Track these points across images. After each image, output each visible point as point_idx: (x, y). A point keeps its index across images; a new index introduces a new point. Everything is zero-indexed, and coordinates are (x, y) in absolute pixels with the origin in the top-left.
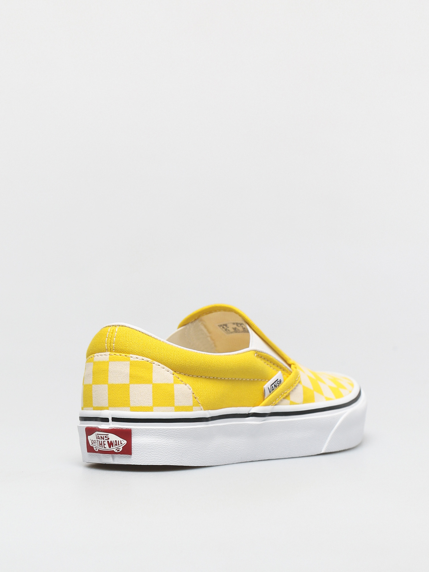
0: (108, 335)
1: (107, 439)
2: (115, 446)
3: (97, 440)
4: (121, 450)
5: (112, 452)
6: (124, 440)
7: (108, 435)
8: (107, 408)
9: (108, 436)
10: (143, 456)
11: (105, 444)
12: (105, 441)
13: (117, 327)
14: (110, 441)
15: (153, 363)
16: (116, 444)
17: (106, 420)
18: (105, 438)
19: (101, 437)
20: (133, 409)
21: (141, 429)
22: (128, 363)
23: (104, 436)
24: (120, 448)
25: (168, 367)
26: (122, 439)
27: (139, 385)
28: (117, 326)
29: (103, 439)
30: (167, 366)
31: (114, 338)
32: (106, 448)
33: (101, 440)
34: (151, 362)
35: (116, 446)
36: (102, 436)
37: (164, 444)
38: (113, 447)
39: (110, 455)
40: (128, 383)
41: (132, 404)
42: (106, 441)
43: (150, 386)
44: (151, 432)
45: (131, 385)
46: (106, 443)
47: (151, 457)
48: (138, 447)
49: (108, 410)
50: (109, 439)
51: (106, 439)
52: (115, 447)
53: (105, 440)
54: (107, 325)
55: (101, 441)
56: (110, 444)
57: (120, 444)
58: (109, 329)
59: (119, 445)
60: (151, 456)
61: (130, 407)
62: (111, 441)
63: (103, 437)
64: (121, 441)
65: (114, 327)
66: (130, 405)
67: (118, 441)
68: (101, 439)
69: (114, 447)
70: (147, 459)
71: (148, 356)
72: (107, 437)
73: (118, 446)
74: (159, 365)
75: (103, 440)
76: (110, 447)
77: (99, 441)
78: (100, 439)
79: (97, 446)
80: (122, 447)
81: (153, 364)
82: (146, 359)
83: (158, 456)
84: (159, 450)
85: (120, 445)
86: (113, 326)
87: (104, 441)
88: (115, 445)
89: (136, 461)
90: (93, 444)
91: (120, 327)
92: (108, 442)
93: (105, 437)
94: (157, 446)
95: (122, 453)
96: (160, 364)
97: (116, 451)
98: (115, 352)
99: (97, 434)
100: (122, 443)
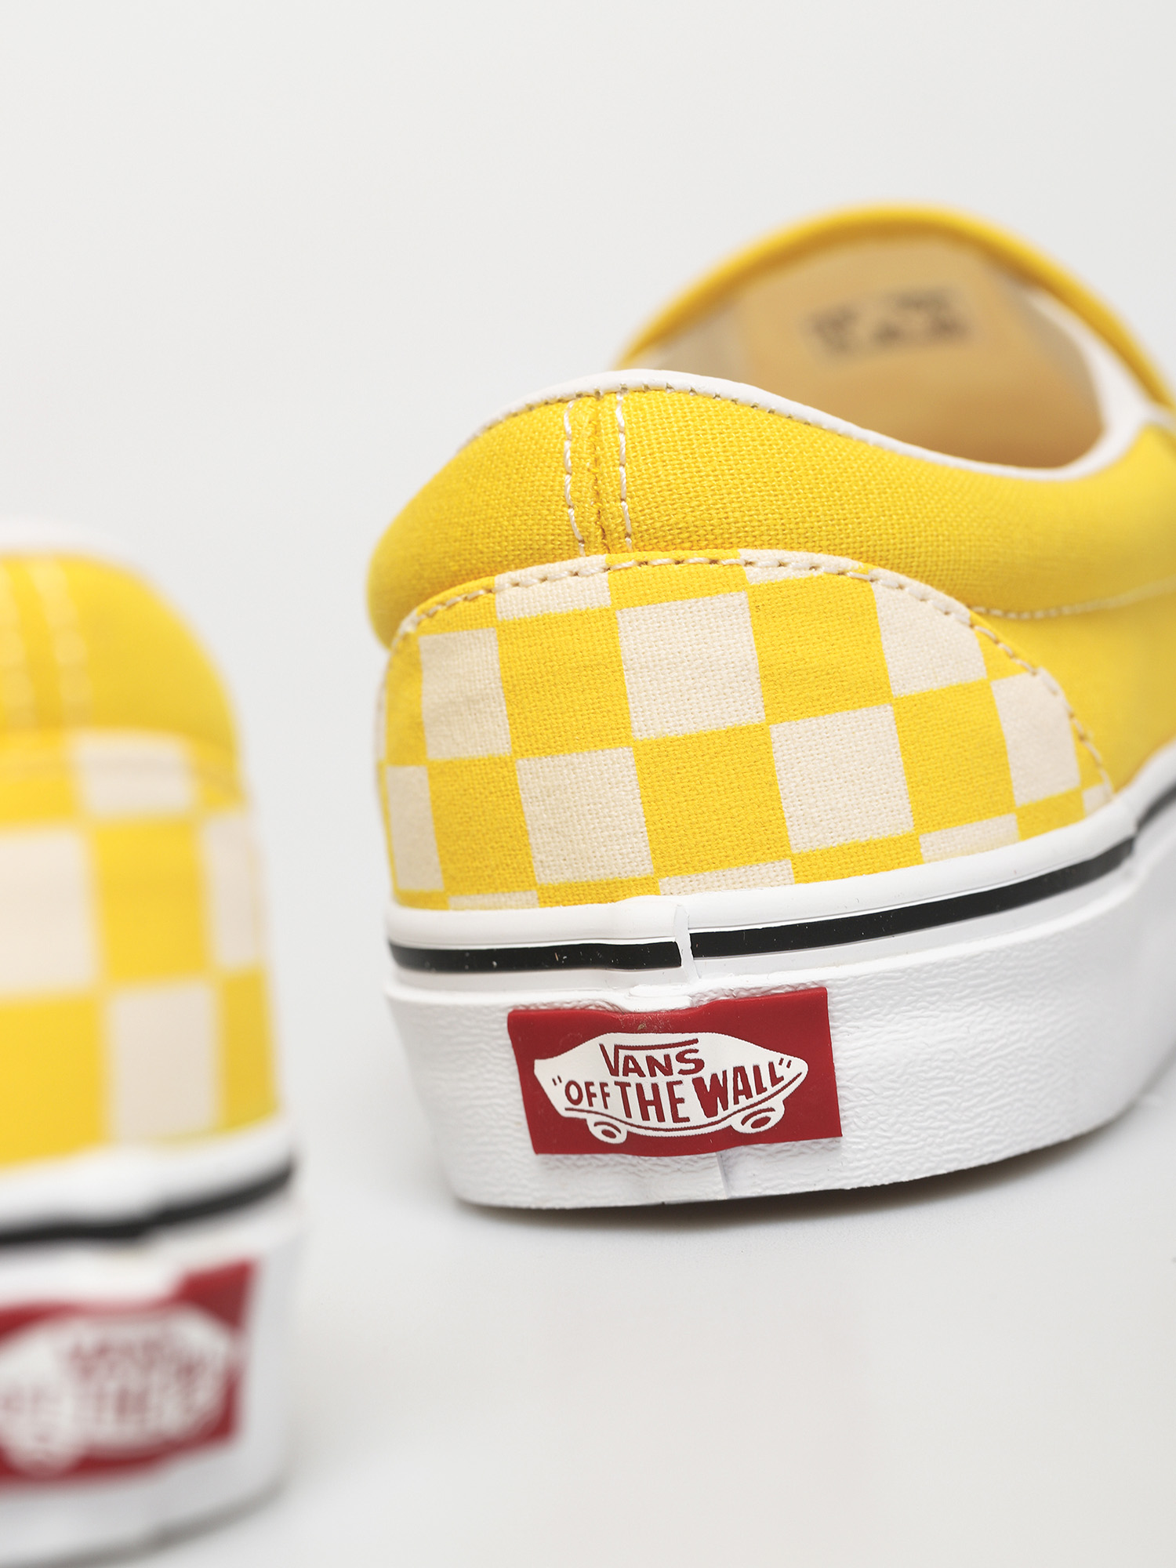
0: (569, 455)
1: (692, 1066)
2: (736, 1102)
3: (611, 1080)
4: (776, 1117)
5: (728, 1139)
6: (787, 1058)
7: (696, 1041)
8: (647, 886)
9: (696, 1051)
10: (905, 1129)
11: (682, 1101)
12: (680, 1082)
13: (607, 397)
14: (706, 1075)
15: (868, 577)
16: (740, 1087)
17: (662, 956)
18: (677, 1066)
19: (651, 1061)
20: (810, 868)
21: (881, 979)
22: (740, 598)
23: (673, 1053)
24: (772, 1110)
25: (940, 586)
26: (775, 1056)
27: (821, 721)
28: (610, 392)
29: (667, 1071)
30: (935, 583)
31: (621, 469)
32: (687, 1120)
33: (654, 1080)
34: (862, 576)
35: (742, 1098)
36: (659, 1055)
37: (1002, 1037)
38: (725, 1107)
39: (714, 1154)
40: (756, 721)
41: (801, 838)
42: (688, 1080)
43: (881, 719)
44: (935, 982)
45: (777, 731)
46: (686, 1089)
47: (946, 1128)
48: (871, 1081)
49: (657, 893)
50: (700, 1064)
51: (682, 1072)
52: (739, 1107)
53: (676, 1077)
54: (535, 397)
55: (655, 1087)
56: (712, 1096)
57: (766, 1080)
58: (565, 417)
59: (761, 1089)
60: (946, 1123)
61: (793, 857)
62: (714, 1077)
63: (662, 1062)
64: (771, 1065)
65: (590, 401)
66: (790, 849)
67: (756, 1069)
68: (653, 1074)
69: (732, 1107)
70: (930, 1140)
71: (837, 541)
72: (687, 1056)
73: (756, 1098)
74: (901, 587)
75: (661, 1080)
76: (710, 1111)
77: (639, 1087)
78: (642, 1074)
79: (623, 1116)
80: (785, 1102)
81: (873, 586)
82: (829, 561)
83: (979, 1115)
84: (985, 1079)
85: (771, 1090)
86: (579, 396)
87: (670, 1086)
88: (737, 1093)
89: (866, 1166)
90: (584, 1104)
91: (628, 395)
92: (698, 1083)
93: (680, 1058)
94: (973, 1057)
95: (786, 1132)
96: (903, 579)
97: (747, 1129)
98: (636, 547)
99: (617, 1048)
100: (782, 1078)
